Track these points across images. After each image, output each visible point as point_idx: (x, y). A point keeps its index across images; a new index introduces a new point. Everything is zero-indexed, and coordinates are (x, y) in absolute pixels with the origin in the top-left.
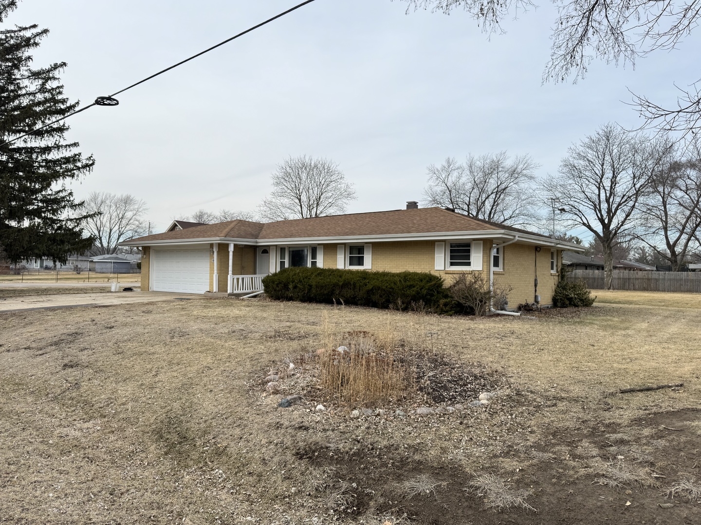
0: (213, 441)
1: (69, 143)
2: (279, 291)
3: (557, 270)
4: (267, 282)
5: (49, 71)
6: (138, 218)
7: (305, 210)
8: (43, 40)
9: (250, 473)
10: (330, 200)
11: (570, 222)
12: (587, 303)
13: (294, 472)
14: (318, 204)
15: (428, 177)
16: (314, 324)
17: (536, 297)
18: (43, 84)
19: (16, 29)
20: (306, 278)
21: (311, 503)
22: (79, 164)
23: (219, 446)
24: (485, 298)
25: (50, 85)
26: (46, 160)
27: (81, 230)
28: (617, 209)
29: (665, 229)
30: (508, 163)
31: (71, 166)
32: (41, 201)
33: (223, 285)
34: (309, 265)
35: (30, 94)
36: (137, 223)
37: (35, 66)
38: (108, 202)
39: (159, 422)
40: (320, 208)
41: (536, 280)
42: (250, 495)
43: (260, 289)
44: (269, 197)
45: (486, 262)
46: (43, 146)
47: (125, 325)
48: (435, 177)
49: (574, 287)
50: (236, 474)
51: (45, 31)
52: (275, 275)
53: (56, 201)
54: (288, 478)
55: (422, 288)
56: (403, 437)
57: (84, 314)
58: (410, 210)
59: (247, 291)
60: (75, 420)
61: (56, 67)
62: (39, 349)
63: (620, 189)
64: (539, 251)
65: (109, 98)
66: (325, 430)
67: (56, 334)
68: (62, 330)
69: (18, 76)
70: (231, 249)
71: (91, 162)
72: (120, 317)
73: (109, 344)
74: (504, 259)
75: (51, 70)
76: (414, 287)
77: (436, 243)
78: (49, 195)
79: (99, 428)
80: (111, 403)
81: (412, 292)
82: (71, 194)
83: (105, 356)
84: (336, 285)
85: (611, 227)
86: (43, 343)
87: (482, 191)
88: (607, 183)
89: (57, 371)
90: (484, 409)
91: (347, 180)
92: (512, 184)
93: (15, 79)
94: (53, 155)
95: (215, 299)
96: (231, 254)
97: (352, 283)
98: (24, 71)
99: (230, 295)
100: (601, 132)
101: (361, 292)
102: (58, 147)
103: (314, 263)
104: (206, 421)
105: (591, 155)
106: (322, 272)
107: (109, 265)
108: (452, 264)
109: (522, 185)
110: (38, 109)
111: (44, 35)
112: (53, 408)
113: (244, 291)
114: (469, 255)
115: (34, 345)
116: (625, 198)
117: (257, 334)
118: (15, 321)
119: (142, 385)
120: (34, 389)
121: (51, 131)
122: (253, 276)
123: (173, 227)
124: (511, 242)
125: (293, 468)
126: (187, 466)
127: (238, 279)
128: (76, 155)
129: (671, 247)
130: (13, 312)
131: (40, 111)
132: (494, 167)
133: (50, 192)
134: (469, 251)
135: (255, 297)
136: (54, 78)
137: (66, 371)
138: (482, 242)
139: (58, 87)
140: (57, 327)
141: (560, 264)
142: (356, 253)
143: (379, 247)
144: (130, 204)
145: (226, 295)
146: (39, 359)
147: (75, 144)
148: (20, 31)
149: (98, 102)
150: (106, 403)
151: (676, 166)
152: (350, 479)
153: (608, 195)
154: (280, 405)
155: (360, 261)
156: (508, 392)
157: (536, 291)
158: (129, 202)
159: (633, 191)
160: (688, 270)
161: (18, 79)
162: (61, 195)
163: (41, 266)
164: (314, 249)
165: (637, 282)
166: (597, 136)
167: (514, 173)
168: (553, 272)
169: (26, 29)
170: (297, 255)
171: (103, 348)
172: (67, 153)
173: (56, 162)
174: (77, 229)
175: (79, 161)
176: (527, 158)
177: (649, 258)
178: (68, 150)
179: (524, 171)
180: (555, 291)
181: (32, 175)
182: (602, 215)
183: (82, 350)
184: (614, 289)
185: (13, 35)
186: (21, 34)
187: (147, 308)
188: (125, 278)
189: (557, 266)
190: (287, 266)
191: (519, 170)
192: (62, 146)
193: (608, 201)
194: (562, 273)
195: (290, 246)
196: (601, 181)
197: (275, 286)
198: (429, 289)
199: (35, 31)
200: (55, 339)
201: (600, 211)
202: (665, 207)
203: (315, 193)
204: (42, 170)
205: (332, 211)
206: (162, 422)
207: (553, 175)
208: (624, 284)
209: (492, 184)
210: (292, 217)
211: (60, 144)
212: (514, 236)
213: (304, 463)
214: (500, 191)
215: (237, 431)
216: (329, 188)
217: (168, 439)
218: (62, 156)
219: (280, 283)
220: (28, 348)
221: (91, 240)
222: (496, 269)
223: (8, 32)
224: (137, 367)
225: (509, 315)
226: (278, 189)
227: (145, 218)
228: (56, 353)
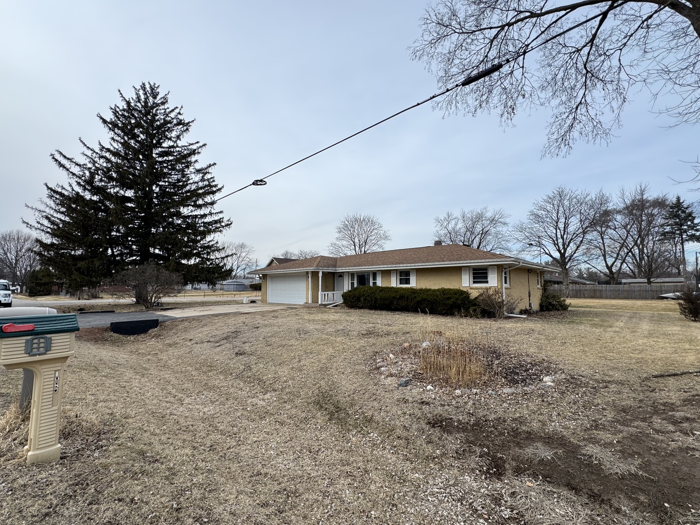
0: (360, 411)
1: (217, 212)
2: (354, 302)
3: (541, 285)
4: (345, 296)
5: (206, 169)
6: (248, 256)
7: (357, 249)
8: (203, 151)
9: (399, 437)
10: (373, 242)
11: (536, 252)
12: (565, 308)
13: (433, 437)
14: (365, 244)
15: (435, 225)
16: (389, 325)
17: (530, 304)
18: (203, 177)
19: (187, 145)
20: (373, 293)
21: (456, 463)
22: (223, 224)
23: (366, 415)
24: (501, 305)
25: (208, 176)
26: (203, 222)
27: (225, 264)
28: (569, 242)
29: (604, 256)
30: (489, 214)
31: (218, 225)
32: (200, 247)
33: (315, 299)
34: (371, 284)
35: (195, 183)
36: (248, 259)
37: (198, 166)
38: (231, 247)
39: (315, 395)
40: (367, 247)
41: (529, 292)
42: (406, 455)
43: (340, 301)
44: (334, 241)
45: (500, 280)
46: (202, 214)
47: (266, 326)
48: (439, 224)
49: (554, 297)
50: (388, 437)
51: (205, 145)
52: (349, 291)
53: (209, 247)
54: (430, 442)
55: (457, 299)
56: (505, 412)
57: (236, 318)
58: (437, 246)
59: (330, 302)
60: (257, 393)
61: (210, 166)
62: (217, 342)
63: (571, 229)
64: (530, 273)
65: (261, 181)
66: (443, 405)
67: (224, 332)
68: (226, 330)
69: (189, 173)
70: (320, 275)
71: (230, 223)
72: (259, 320)
73: (260, 339)
74: (510, 279)
75: (207, 168)
76: (451, 298)
77: (463, 268)
78: (204, 244)
79: (275, 399)
80: (277, 381)
81: (450, 302)
82: (217, 242)
83: (261, 347)
84: (394, 298)
85: (567, 255)
86: (218, 339)
87: (472, 233)
88: (561, 226)
89: (232, 357)
90: (554, 390)
91: (385, 228)
92: (492, 228)
93: (187, 174)
94: (208, 219)
95: (312, 308)
96: (320, 278)
97: (406, 296)
98: (191, 169)
99: (320, 305)
100: (555, 192)
101: (412, 302)
102: (211, 214)
103: (375, 283)
104: (349, 396)
105: (549, 207)
106: (382, 289)
107: (232, 286)
108: (474, 282)
109: (498, 229)
110: (200, 191)
111: (204, 147)
112: (239, 384)
113: (329, 303)
114: (487, 276)
115: (212, 340)
116: (575, 235)
117: (355, 333)
118: (195, 323)
119: (293, 368)
120: (222, 370)
121: (206, 205)
122: (333, 292)
123: (272, 262)
124: (517, 267)
125: (431, 434)
126: (349, 430)
127: (325, 294)
128: (221, 218)
129: (609, 268)
130: (193, 318)
131: (202, 193)
132: (479, 217)
133: (205, 242)
134: (486, 273)
135: (336, 306)
136: (209, 173)
137: (238, 358)
138: (496, 267)
139: (211, 178)
140: (222, 328)
141: (543, 281)
142: (404, 276)
143: (420, 272)
144: (244, 248)
145: (318, 305)
146: (218, 349)
147: (221, 212)
148: (189, 146)
149: (254, 184)
150: (273, 381)
151: (607, 213)
152: (480, 445)
153: (562, 234)
154: (400, 385)
155: (407, 281)
156: (563, 376)
157: (530, 300)
158: (243, 246)
159: (581, 230)
160: (621, 283)
161: (188, 174)
162: (211, 243)
163: (192, 288)
164: (375, 274)
165: (586, 292)
166: (553, 194)
167: (493, 221)
168: (539, 286)
169: (193, 144)
170: (362, 278)
171: (257, 342)
172: (216, 218)
173: (210, 223)
174: (222, 264)
175: (223, 222)
176: (501, 211)
177: (585, 276)
178: (217, 215)
179: (500, 219)
180: (541, 300)
181: (196, 232)
182: (559, 247)
183: (244, 343)
184: (571, 297)
185: (186, 148)
186: (190, 147)
187: (274, 314)
188: (243, 294)
189: (541, 282)
190: (355, 285)
191: (496, 219)
192: (213, 213)
193: (562, 238)
194: (544, 287)
195: (357, 273)
196: (557, 225)
197: (351, 299)
198: (462, 300)
199: (198, 145)
200: (225, 336)
201: (558, 244)
202: (603, 241)
203: (364, 236)
204: (202, 228)
205: (376, 249)
206: (318, 395)
207: (523, 221)
208: (577, 294)
209: (478, 228)
210: (349, 253)
211: (212, 212)
212: (519, 262)
213: (437, 431)
214: (484, 233)
215: (375, 404)
216: (372, 233)
217: (327, 408)
218: (213, 219)
219: (354, 297)
220: (209, 342)
221: (231, 270)
222: (506, 285)
223: (183, 146)
224: (285, 356)
225: (519, 317)
226: (340, 235)
227: (253, 257)
228: (228, 345)
